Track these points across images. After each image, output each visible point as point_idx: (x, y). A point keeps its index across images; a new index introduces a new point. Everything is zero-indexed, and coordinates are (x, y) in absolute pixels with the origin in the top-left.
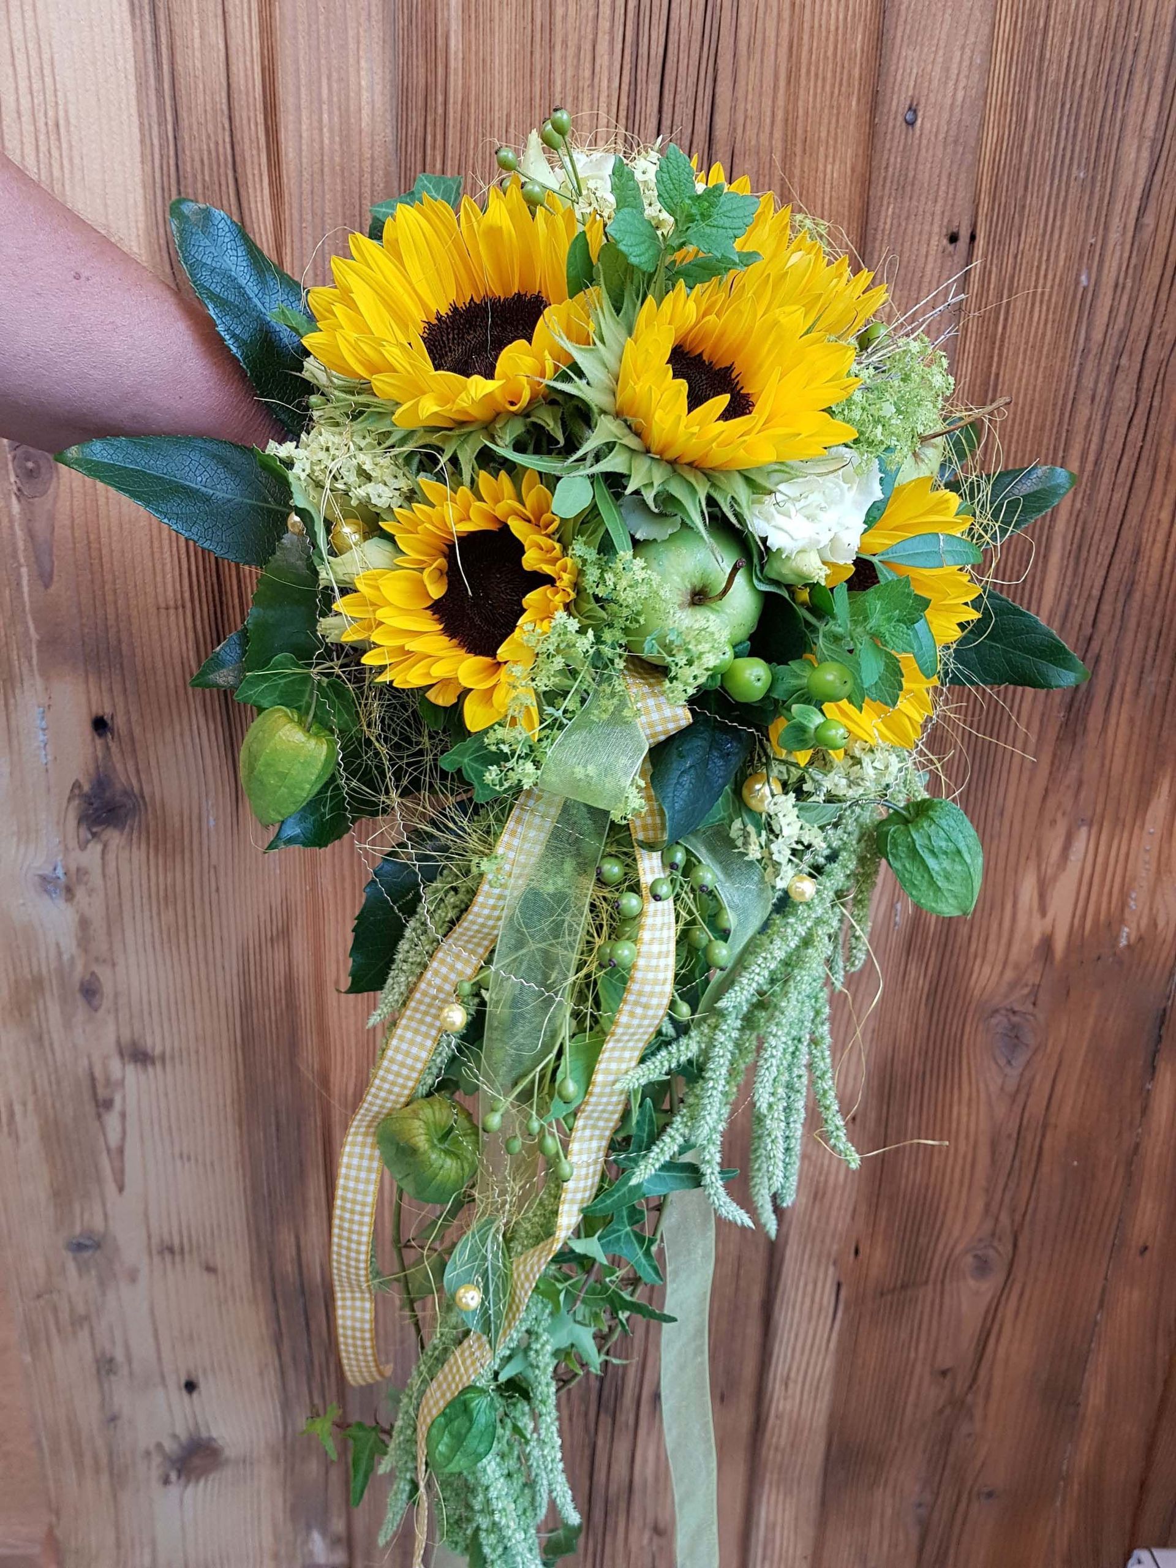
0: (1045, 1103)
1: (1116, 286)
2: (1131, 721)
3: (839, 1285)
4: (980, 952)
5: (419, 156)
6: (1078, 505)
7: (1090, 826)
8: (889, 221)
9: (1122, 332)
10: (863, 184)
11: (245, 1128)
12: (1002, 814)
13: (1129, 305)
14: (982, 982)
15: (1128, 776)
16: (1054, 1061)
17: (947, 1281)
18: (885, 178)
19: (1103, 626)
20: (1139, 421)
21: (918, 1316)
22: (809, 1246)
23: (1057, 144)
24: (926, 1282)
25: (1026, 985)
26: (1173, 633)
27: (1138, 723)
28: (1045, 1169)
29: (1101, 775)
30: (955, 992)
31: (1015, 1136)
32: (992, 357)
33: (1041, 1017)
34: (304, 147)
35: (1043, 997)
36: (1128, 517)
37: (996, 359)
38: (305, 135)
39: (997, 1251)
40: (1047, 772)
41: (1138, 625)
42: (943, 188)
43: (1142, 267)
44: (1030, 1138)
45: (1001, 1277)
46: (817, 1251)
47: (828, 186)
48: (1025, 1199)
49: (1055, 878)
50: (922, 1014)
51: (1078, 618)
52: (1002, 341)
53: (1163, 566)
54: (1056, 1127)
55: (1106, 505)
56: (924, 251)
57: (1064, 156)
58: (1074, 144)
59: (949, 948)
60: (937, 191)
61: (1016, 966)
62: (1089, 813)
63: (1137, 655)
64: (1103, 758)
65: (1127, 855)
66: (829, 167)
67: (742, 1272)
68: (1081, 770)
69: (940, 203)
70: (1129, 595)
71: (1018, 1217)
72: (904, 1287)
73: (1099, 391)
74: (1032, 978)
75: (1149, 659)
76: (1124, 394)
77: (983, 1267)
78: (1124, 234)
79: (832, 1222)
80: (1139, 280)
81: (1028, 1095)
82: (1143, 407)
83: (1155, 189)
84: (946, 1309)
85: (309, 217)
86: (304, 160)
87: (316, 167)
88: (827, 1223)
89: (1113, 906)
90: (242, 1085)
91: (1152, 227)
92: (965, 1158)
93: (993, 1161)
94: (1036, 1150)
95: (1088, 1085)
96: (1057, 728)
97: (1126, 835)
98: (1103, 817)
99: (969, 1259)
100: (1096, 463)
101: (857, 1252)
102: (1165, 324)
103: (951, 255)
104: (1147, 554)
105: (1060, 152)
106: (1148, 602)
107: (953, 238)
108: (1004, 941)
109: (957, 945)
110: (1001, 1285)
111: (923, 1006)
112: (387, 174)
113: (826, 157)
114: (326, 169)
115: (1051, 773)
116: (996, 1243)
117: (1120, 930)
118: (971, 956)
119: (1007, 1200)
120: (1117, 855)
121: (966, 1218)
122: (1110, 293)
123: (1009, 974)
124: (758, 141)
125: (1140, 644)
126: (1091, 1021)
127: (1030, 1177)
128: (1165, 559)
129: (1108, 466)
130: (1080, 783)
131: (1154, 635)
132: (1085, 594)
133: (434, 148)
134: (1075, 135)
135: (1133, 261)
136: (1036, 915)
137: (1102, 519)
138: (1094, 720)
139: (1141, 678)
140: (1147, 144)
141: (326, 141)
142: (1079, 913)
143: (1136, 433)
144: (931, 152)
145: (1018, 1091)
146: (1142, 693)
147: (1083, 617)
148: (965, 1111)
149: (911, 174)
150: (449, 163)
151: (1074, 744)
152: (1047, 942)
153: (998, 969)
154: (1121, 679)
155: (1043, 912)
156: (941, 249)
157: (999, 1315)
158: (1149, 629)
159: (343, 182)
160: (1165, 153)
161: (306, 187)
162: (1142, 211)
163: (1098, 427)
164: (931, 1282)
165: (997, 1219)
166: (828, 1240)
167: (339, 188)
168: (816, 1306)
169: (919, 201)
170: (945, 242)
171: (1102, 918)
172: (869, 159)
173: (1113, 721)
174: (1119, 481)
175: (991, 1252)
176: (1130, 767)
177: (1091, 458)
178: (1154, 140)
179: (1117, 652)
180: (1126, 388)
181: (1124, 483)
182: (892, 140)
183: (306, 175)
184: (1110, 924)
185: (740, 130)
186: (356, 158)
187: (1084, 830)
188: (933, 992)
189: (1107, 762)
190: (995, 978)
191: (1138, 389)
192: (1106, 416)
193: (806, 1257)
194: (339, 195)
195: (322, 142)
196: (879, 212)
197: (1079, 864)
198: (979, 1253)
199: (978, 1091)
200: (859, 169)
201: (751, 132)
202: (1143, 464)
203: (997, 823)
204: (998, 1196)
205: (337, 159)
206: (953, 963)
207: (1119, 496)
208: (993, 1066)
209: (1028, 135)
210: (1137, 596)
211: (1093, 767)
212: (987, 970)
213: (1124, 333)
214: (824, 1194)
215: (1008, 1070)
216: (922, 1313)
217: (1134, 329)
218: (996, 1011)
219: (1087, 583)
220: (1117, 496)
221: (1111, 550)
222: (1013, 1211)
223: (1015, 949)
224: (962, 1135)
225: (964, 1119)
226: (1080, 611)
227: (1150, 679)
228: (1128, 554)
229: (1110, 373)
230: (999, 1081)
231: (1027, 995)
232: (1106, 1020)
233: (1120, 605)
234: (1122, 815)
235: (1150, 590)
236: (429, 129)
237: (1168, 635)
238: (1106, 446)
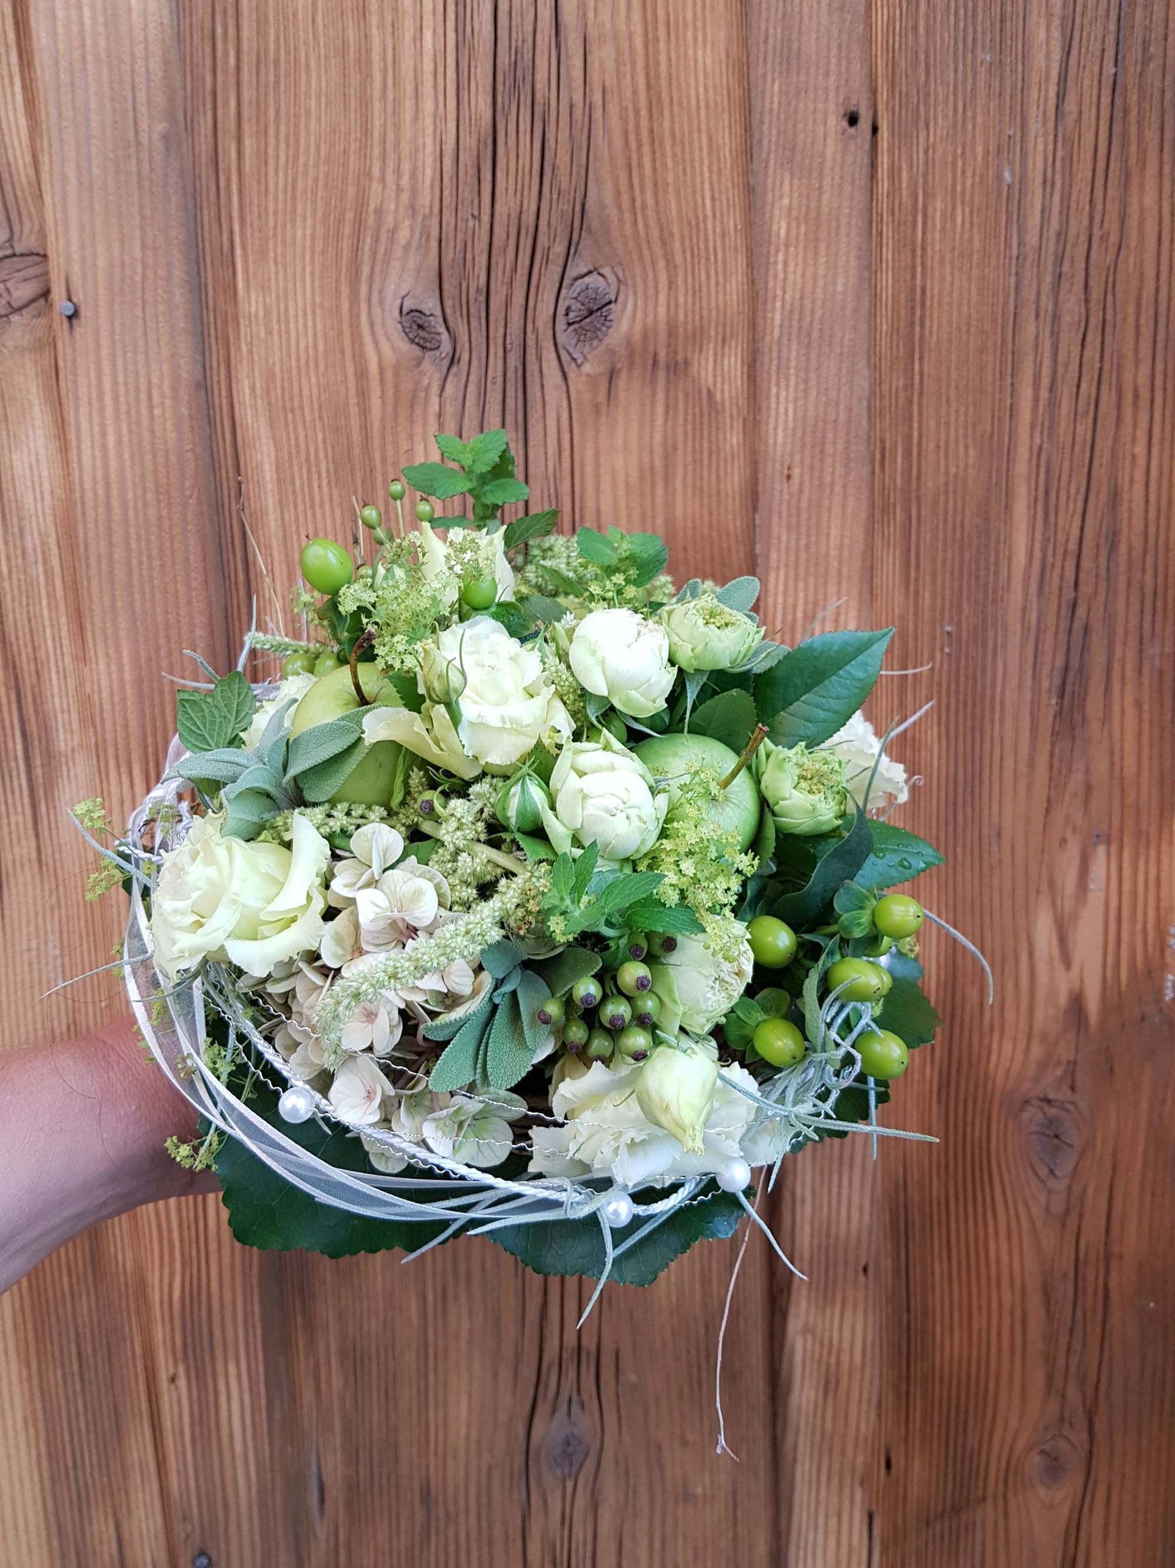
0: (1103, 1223)
1: (1045, 181)
2: (1138, 704)
3: (871, 1516)
4: (997, 1021)
5: (208, 51)
6: (1038, 441)
7: (1109, 843)
8: (776, 99)
9: (1059, 234)
10: (741, 68)
11: (34, 1367)
12: (999, 836)
13: (1062, 203)
14: (1005, 1062)
15: (1145, 775)
16: (1108, 1164)
17: (1010, 1495)
18: (765, 54)
19: (1086, 589)
20: (1093, 337)
21: (978, 1548)
22: (825, 1461)
23: (956, 23)
24: (984, 1499)
25: (1059, 1063)
26: (1171, 592)
27: (1146, 707)
28: (1115, 1318)
29: (1111, 777)
30: (972, 1080)
31: (1072, 1274)
32: (914, 267)
33: (1083, 1105)
34: (60, 30)
35: (1083, 1078)
36: (1097, 453)
37: (919, 269)
38: (60, 14)
39: (1069, 1441)
40: (1046, 779)
41: (1129, 586)
42: (834, 61)
43: (1069, 159)
44: (1091, 1277)
45: (1078, 1480)
46: (836, 1467)
47: (701, 76)
48: (1096, 1363)
49: (1075, 916)
50: (934, 1116)
51: (1056, 579)
52: (924, 249)
53: (1147, 511)
54: (1121, 1257)
55: (1070, 439)
56: (821, 131)
57: (965, 37)
58: (974, 24)
59: (958, 1019)
60: (828, 64)
61: (1044, 1038)
62: (1105, 828)
63: (1134, 622)
64: (1112, 753)
65: (1158, 879)
66: (700, 53)
67: (739, 1514)
68: (1087, 771)
69: (833, 78)
70: (1113, 547)
71: (1090, 1392)
72: (956, 1509)
73: (1042, 304)
74: (1064, 1052)
75: (1147, 626)
76: (1071, 304)
77: (1054, 1468)
78: (1045, 122)
79: (853, 1421)
80: (1070, 175)
81: (1081, 1215)
82: (1094, 322)
83: (1072, 71)
84: (1014, 1535)
85: (70, 114)
86: (61, 47)
87: (76, 55)
88: (846, 1424)
89: (1150, 948)
90: (27, 1302)
91: (1075, 115)
92: (1012, 1313)
93: (1049, 1315)
94: (1100, 1293)
95: (1153, 1195)
96: (1051, 720)
97: (1153, 853)
98: (1122, 831)
99: (1036, 1459)
100: (1051, 390)
101: (888, 1465)
102: (1106, 224)
103: (853, 137)
104: (1126, 496)
105: (961, 34)
106: (1137, 553)
107: (853, 120)
108: (1024, 1006)
109: (967, 1017)
110: (1080, 1491)
111: (935, 1105)
112: (166, 62)
113: (695, 39)
114: (89, 57)
115: (1050, 779)
116: (1066, 1431)
117: (1163, 979)
118: (986, 1028)
119: (1073, 1369)
120: (1146, 880)
121: (1023, 1399)
122: (1039, 191)
123: (1036, 1051)
124: (613, 25)
125: (1135, 608)
126: (1145, 1105)
127: (1099, 1331)
128: (1147, 501)
129: (1066, 393)
130: (1089, 788)
131: (1149, 595)
132: (1060, 551)
133: (225, 40)
134: (974, 15)
135: (1059, 155)
136: (1059, 967)
137: (1067, 456)
138: (1094, 705)
139: (1141, 651)
140: (1056, 22)
141: (88, 22)
142: (1110, 959)
143: (1092, 352)
144: (815, 20)
145: (1067, 1212)
146: (1146, 670)
147: (1062, 577)
148: (1004, 1246)
149: (795, 46)
150: (245, 59)
151: (1074, 738)
152: (1077, 1001)
153: (1021, 1044)
154: (1118, 653)
155: (1067, 963)
156: (839, 129)
157: (1083, 1535)
158: (1142, 589)
159: (111, 71)
160: (1077, 33)
161: (64, 78)
162: (1061, 97)
163: (1048, 347)
164: (990, 1500)
165: (1063, 1396)
166: (850, 1450)
167: (105, 78)
168: (844, 1550)
169: (807, 74)
170: (845, 124)
171: (1139, 964)
172: (745, 43)
173: (1116, 707)
174: (1080, 410)
175: (1062, 1445)
176: (1145, 766)
177: (1045, 382)
178: (1064, 18)
179: (1109, 619)
180: (1073, 299)
181: (1087, 412)
182: (768, 9)
183: (63, 64)
184: (1150, 972)
185: (591, 14)
186: (126, 42)
187: (1101, 849)
188: (944, 1085)
189: (1117, 759)
190: (1019, 1057)
191: (1087, 301)
192: (1055, 335)
193: (824, 1478)
194: (106, 87)
195: (82, 24)
196: (763, 92)
197: (1102, 895)
198: (1048, 1447)
199: (1018, 1217)
200: (734, 52)
201: (605, 17)
202: (1104, 387)
203: (995, 848)
204: (1061, 1362)
205: (102, 44)
206: (966, 1040)
207: (1084, 428)
208: (1033, 1181)
209: (922, 14)
210: (1123, 548)
211: (1101, 767)
212: (1007, 1047)
213: (1062, 235)
214: (837, 1382)
215: (1052, 1183)
216: (983, 1544)
217: (1072, 232)
218: (1027, 1102)
219: (1061, 536)
220: (1080, 430)
221: (1083, 490)
222: (1083, 1380)
223: (1039, 1015)
224: (1005, 1282)
225: (1005, 1259)
226: (1058, 570)
227: (1153, 650)
228: (1104, 497)
229: (1053, 283)
230: (1043, 1199)
231: (1061, 1078)
232: (1164, 1101)
233: (1103, 562)
234: (1144, 826)
235: (1137, 542)
236: (218, 19)
237: (1165, 595)
238: (1060, 369)
